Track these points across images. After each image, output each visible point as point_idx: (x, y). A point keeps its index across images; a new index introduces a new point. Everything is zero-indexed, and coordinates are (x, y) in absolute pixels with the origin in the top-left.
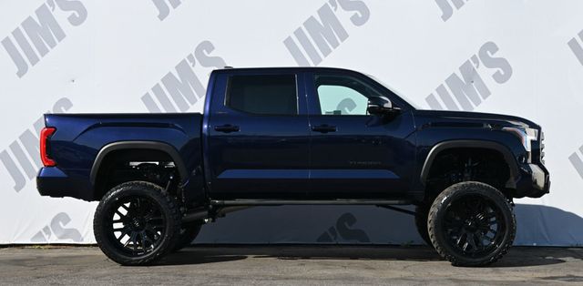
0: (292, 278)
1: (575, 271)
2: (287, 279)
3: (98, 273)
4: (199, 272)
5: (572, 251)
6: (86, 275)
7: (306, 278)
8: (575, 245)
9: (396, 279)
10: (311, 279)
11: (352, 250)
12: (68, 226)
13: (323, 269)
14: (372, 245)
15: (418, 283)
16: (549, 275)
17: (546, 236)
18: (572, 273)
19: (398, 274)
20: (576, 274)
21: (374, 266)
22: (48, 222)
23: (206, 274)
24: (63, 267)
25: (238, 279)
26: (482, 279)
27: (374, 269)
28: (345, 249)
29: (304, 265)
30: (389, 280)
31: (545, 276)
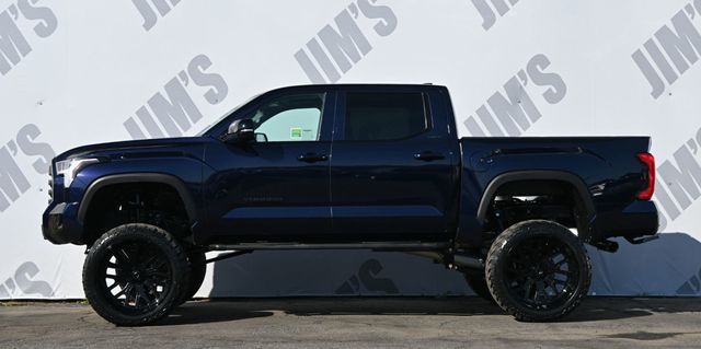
0: (307, 340)
1: (648, 326)
2: (299, 341)
3: (70, 336)
4: (193, 334)
5: (640, 302)
6: (52, 338)
7: (323, 340)
8: (641, 294)
9: (433, 340)
10: (329, 340)
11: (376, 303)
12: (36, 278)
13: (344, 327)
14: (402, 297)
15: (459, 344)
16: (616, 332)
17: (608, 284)
18: (644, 329)
19: (434, 333)
20: (649, 331)
21: (405, 323)
22: (11, 274)
23: (202, 336)
24: (26, 328)
25: (240, 341)
26: (536, 338)
27: (404, 326)
28: (369, 302)
29: (320, 323)
30: (424, 341)
31: (610, 333)
